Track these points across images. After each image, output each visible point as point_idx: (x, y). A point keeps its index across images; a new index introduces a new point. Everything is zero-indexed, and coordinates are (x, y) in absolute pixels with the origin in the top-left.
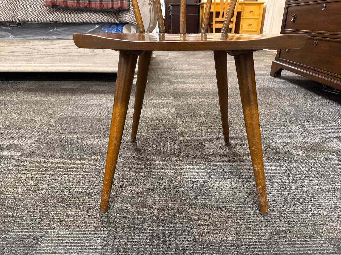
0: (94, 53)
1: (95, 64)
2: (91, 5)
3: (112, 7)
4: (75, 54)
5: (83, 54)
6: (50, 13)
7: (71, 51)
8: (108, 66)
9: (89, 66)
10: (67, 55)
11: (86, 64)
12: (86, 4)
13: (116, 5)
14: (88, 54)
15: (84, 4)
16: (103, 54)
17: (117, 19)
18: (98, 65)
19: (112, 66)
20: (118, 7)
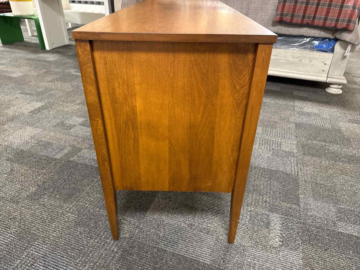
0: (300, 62)
1: (298, 71)
2: (313, 23)
3: (336, 26)
4: (282, 61)
5: (289, 62)
6: (273, 26)
7: (280, 58)
8: (310, 74)
9: (292, 73)
10: (275, 61)
11: (290, 70)
12: (309, 21)
13: (340, 25)
14: (295, 62)
15: (307, 21)
16: (309, 63)
17: (333, 35)
18: (300, 72)
19: (314, 75)
20: (342, 27)
